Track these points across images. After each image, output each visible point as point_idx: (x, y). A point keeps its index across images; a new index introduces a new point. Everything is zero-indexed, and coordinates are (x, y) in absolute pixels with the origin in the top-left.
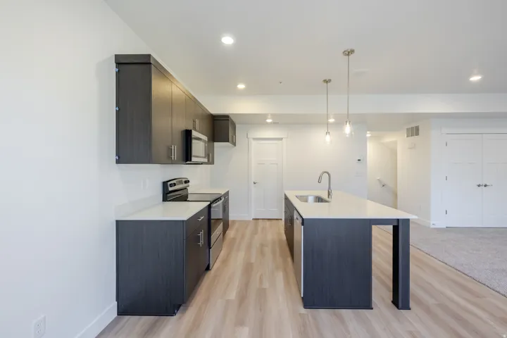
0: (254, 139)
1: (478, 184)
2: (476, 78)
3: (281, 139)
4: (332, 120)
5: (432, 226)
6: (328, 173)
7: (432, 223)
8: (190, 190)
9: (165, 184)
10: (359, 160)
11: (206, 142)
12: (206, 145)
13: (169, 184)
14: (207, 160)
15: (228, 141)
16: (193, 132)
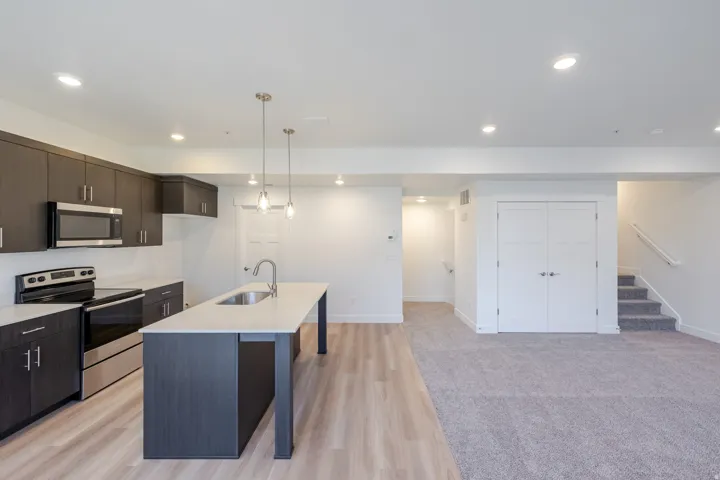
0: (245, 207)
1: (542, 272)
2: (489, 129)
3: (282, 207)
4: (340, 182)
5: (479, 332)
6: (271, 262)
7: (478, 326)
8: (97, 284)
9: (19, 279)
10: (390, 237)
11: (118, 216)
12: (117, 220)
13: (26, 279)
14: (120, 242)
15: (182, 212)
16: (61, 206)
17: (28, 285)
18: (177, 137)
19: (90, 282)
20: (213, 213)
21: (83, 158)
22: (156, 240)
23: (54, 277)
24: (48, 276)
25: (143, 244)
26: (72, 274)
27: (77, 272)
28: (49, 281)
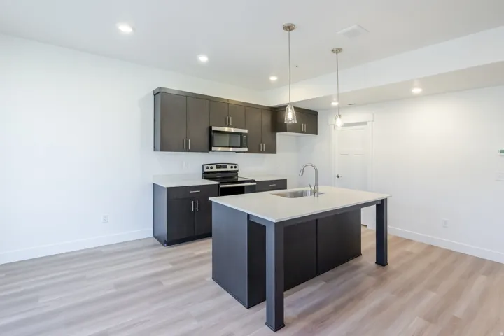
8: (240, 174)
9: (203, 166)
11: (245, 134)
12: (245, 136)
13: (205, 166)
14: (246, 150)
15: (286, 131)
16: (214, 128)
17: (206, 170)
18: (273, 78)
19: (236, 172)
20: (315, 132)
21: (226, 101)
22: (272, 149)
23: (218, 167)
24: (214, 166)
25: (263, 152)
26: (226, 167)
27: (229, 166)
28: (215, 169)
